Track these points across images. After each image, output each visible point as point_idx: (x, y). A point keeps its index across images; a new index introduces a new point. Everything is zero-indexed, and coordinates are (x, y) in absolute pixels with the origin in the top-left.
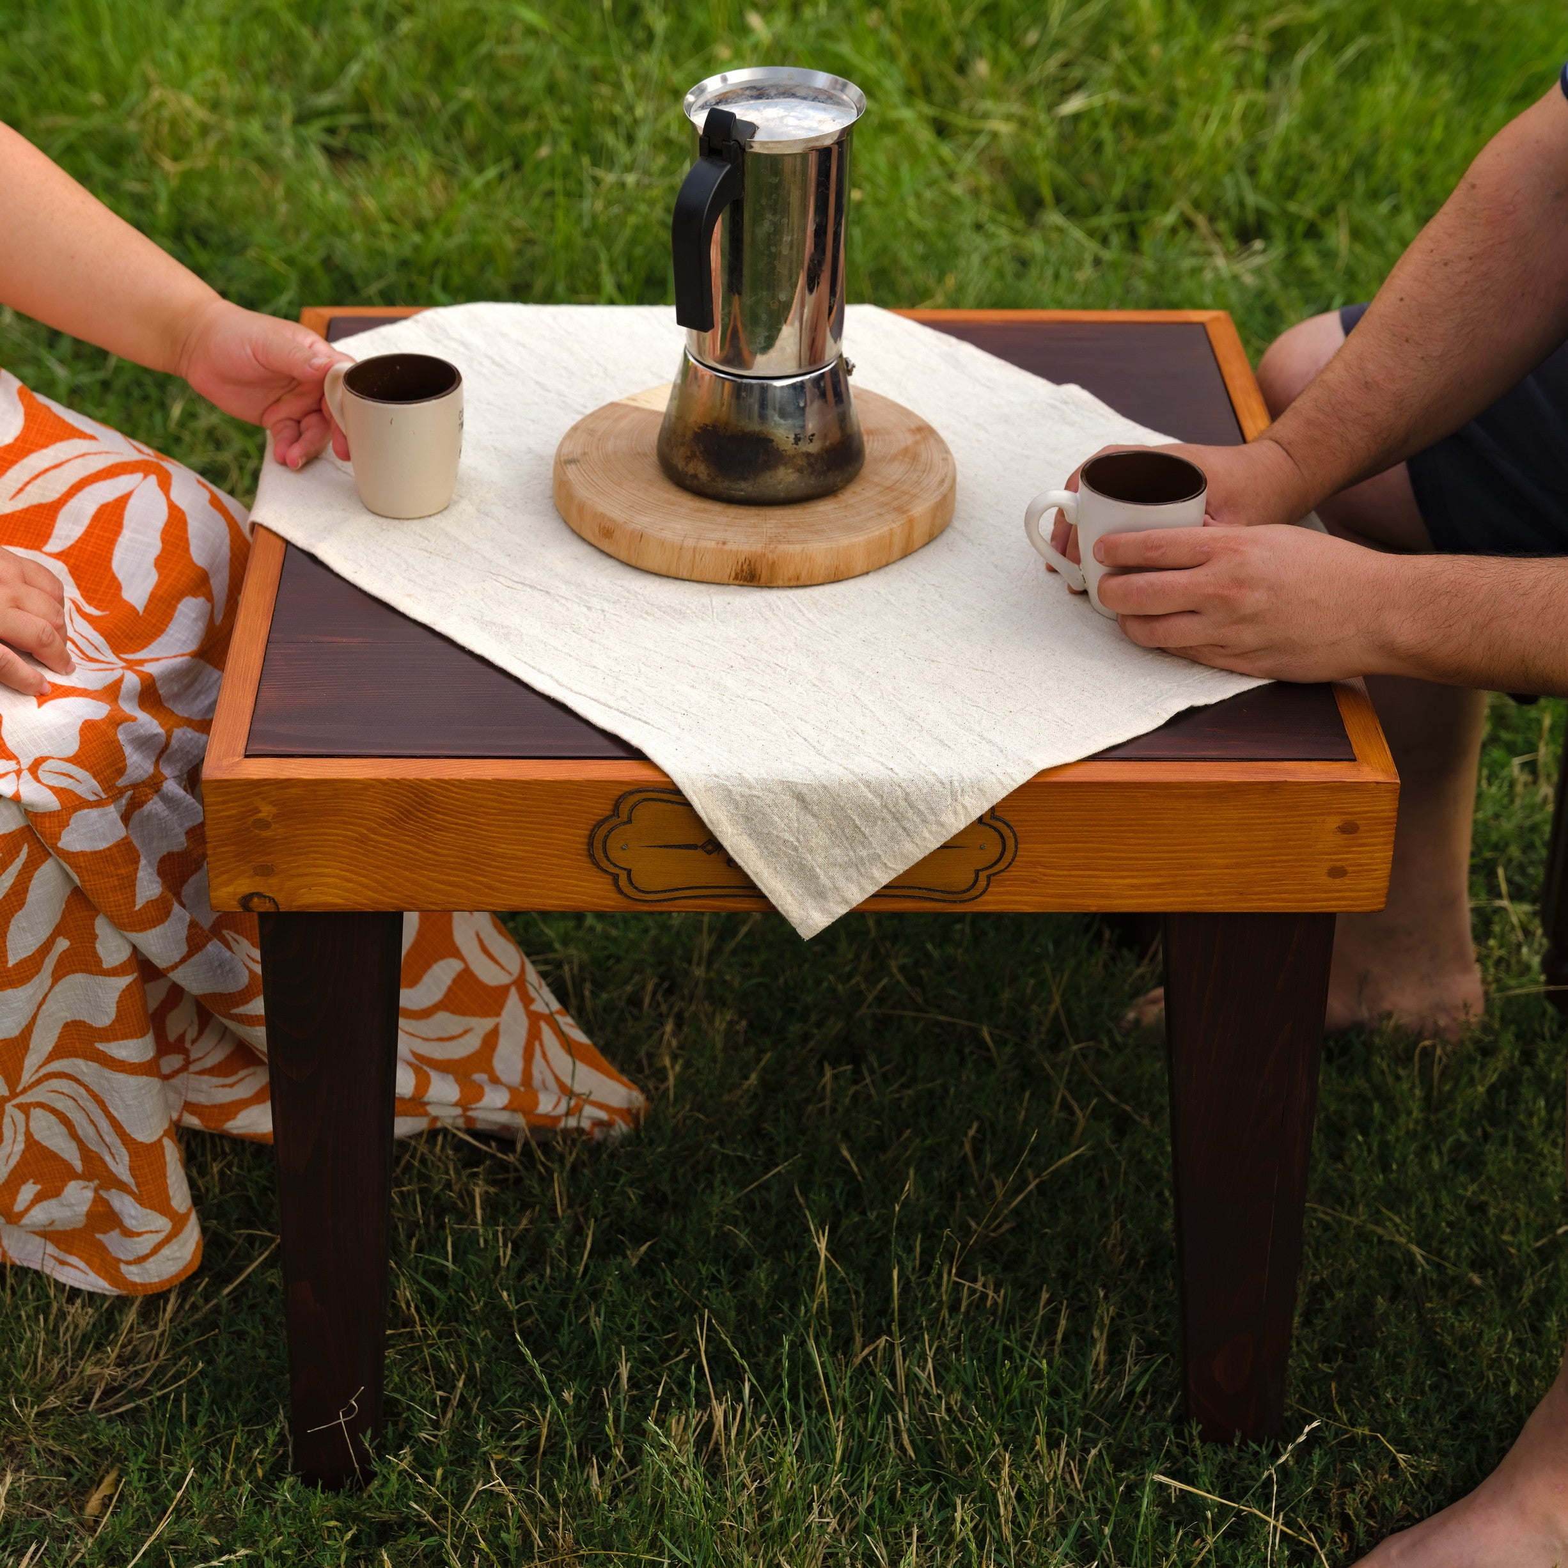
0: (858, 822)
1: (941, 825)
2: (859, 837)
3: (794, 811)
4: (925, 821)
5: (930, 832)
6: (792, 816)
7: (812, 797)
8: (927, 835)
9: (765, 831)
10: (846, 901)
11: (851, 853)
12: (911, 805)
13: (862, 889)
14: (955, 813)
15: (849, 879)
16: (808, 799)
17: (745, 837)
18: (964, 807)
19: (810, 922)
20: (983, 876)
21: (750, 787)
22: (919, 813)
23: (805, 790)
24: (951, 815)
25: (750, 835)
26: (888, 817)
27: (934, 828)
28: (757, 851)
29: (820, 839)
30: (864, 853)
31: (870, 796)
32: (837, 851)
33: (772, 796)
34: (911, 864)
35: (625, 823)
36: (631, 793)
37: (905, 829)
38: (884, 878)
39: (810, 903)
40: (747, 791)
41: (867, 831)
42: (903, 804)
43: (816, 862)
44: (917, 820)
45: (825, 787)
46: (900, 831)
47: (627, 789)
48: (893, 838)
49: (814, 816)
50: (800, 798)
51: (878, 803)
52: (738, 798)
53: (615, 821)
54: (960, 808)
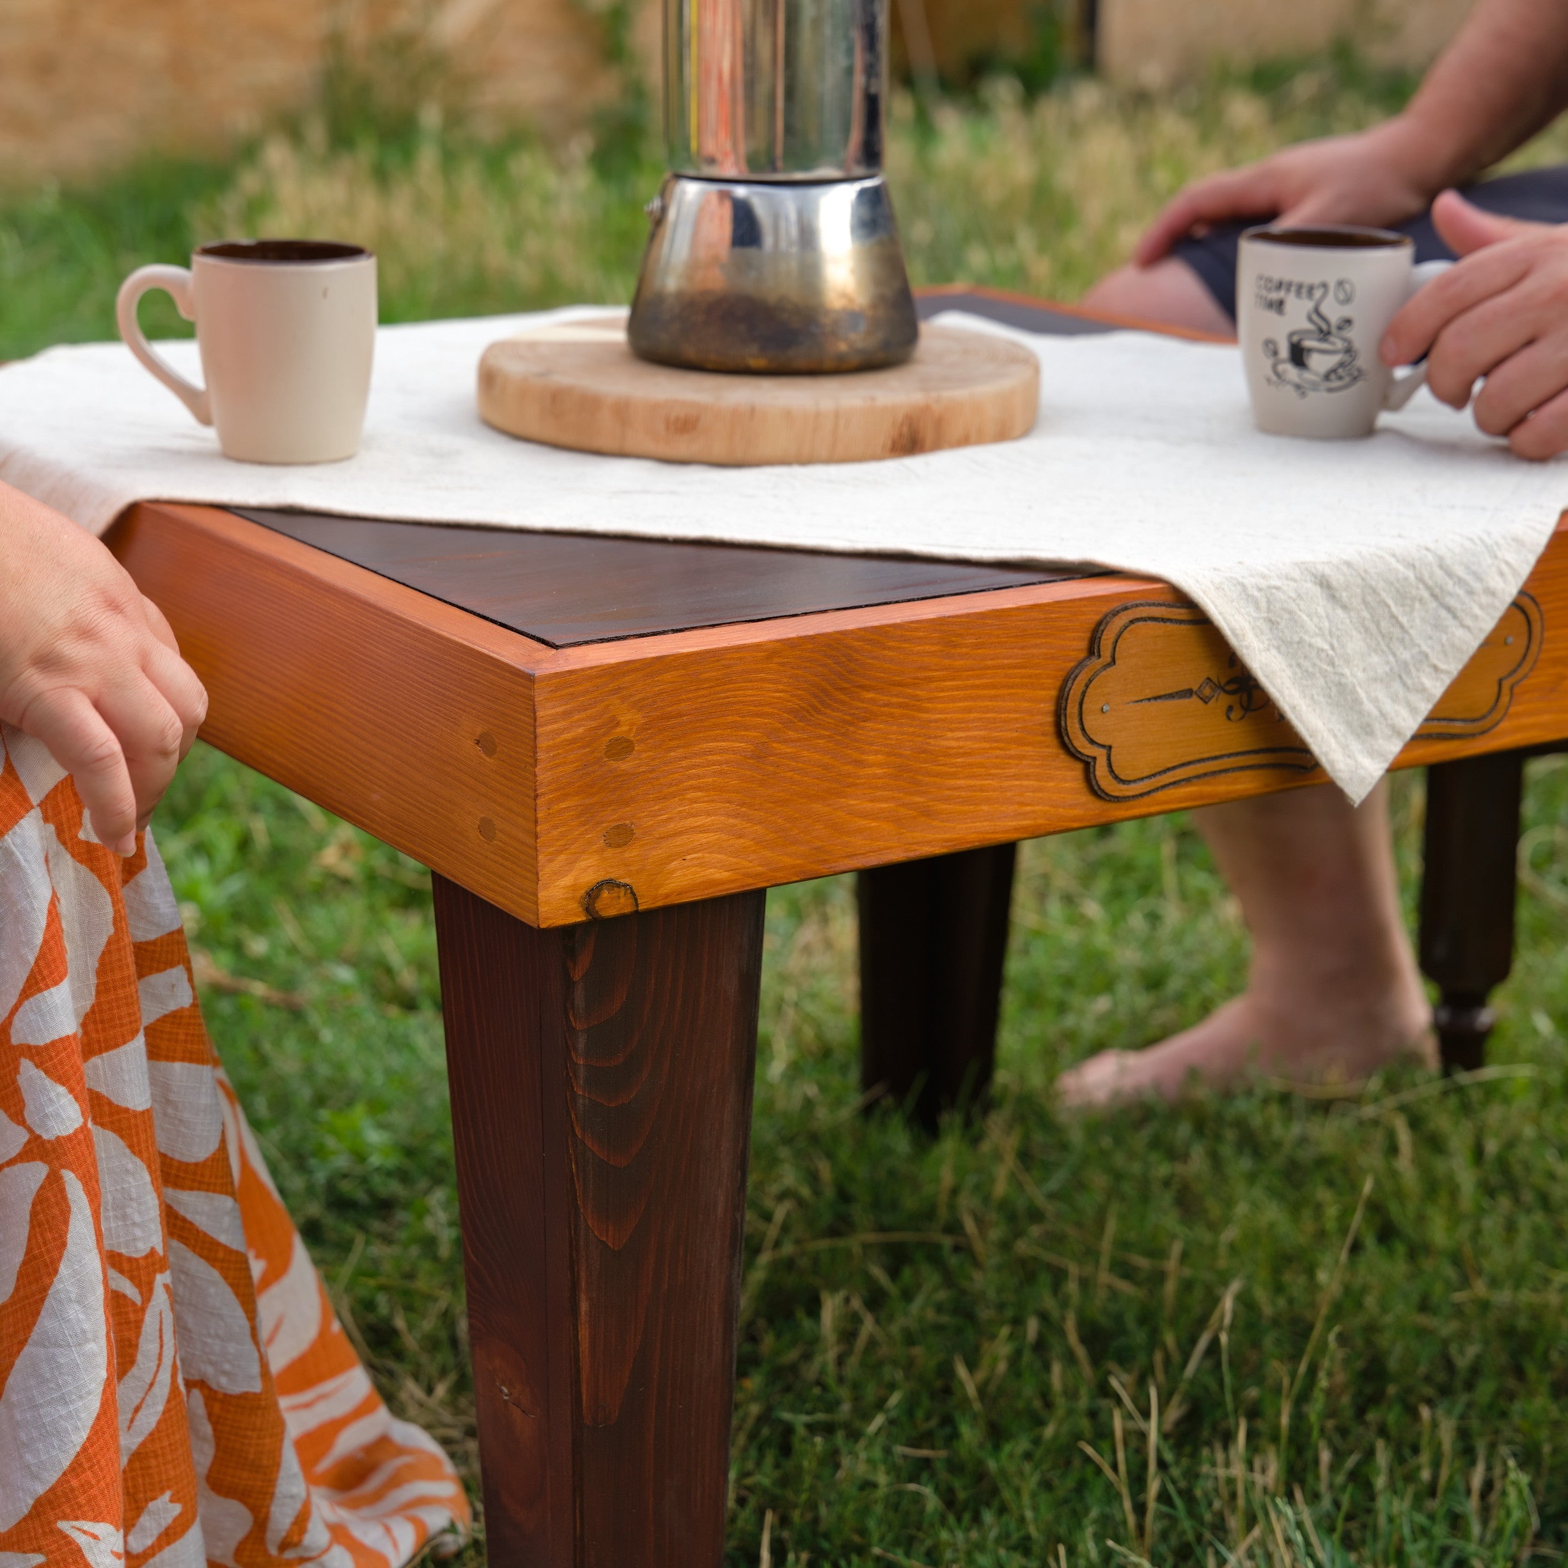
0: (1394, 609)
1: (1491, 592)
2: (1397, 631)
3: (1321, 604)
4: (1471, 592)
5: (1481, 607)
6: (1321, 610)
7: (1336, 579)
8: (1477, 610)
9: (1296, 638)
10: (1397, 732)
11: (1391, 659)
12: (1449, 574)
13: (1413, 710)
14: (1502, 574)
15: (1395, 699)
16: (1334, 583)
17: (1274, 652)
18: (1507, 563)
19: (1362, 772)
20: (1506, 685)
21: (1264, 577)
22: (1460, 581)
23: (1327, 571)
24: (1498, 578)
25: (1278, 648)
26: (1426, 594)
27: (1485, 599)
28: (1289, 672)
29: (1355, 644)
30: (1406, 655)
31: (1400, 567)
32: (1375, 659)
33: (1292, 584)
34: (1466, 658)
35: (1109, 665)
36: (1115, 613)
37: (1449, 609)
38: (1437, 688)
39: (1355, 746)
40: (1263, 584)
41: (1404, 620)
42: (1439, 573)
43: (1355, 675)
44: (1461, 592)
45: (1348, 564)
46: (1443, 613)
47: (1105, 609)
48: (1438, 626)
49: (1345, 607)
50: (1324, 584)
51: (1411, 575)
52: (1256, 593)
53: (1096, 663)
54: (1504, 567)
